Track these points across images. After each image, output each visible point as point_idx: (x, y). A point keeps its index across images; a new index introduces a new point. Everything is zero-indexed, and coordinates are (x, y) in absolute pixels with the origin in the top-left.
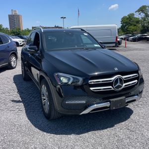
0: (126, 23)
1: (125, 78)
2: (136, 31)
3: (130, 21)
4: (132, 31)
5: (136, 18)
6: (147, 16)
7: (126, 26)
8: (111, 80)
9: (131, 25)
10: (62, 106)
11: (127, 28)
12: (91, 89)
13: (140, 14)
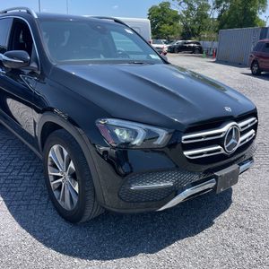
0: (157, 18)
1: (242, 127)
2: (172, 34)
3: (163, 14)
4: (167, 35)
5: (174, 11)
6: (191, 9)
7: (156, 23)
8: (221, 133)
9: (165, 22)
10: (119, 196)
11: (158, 28)
12: (186, 153)
13: (180, 4)
